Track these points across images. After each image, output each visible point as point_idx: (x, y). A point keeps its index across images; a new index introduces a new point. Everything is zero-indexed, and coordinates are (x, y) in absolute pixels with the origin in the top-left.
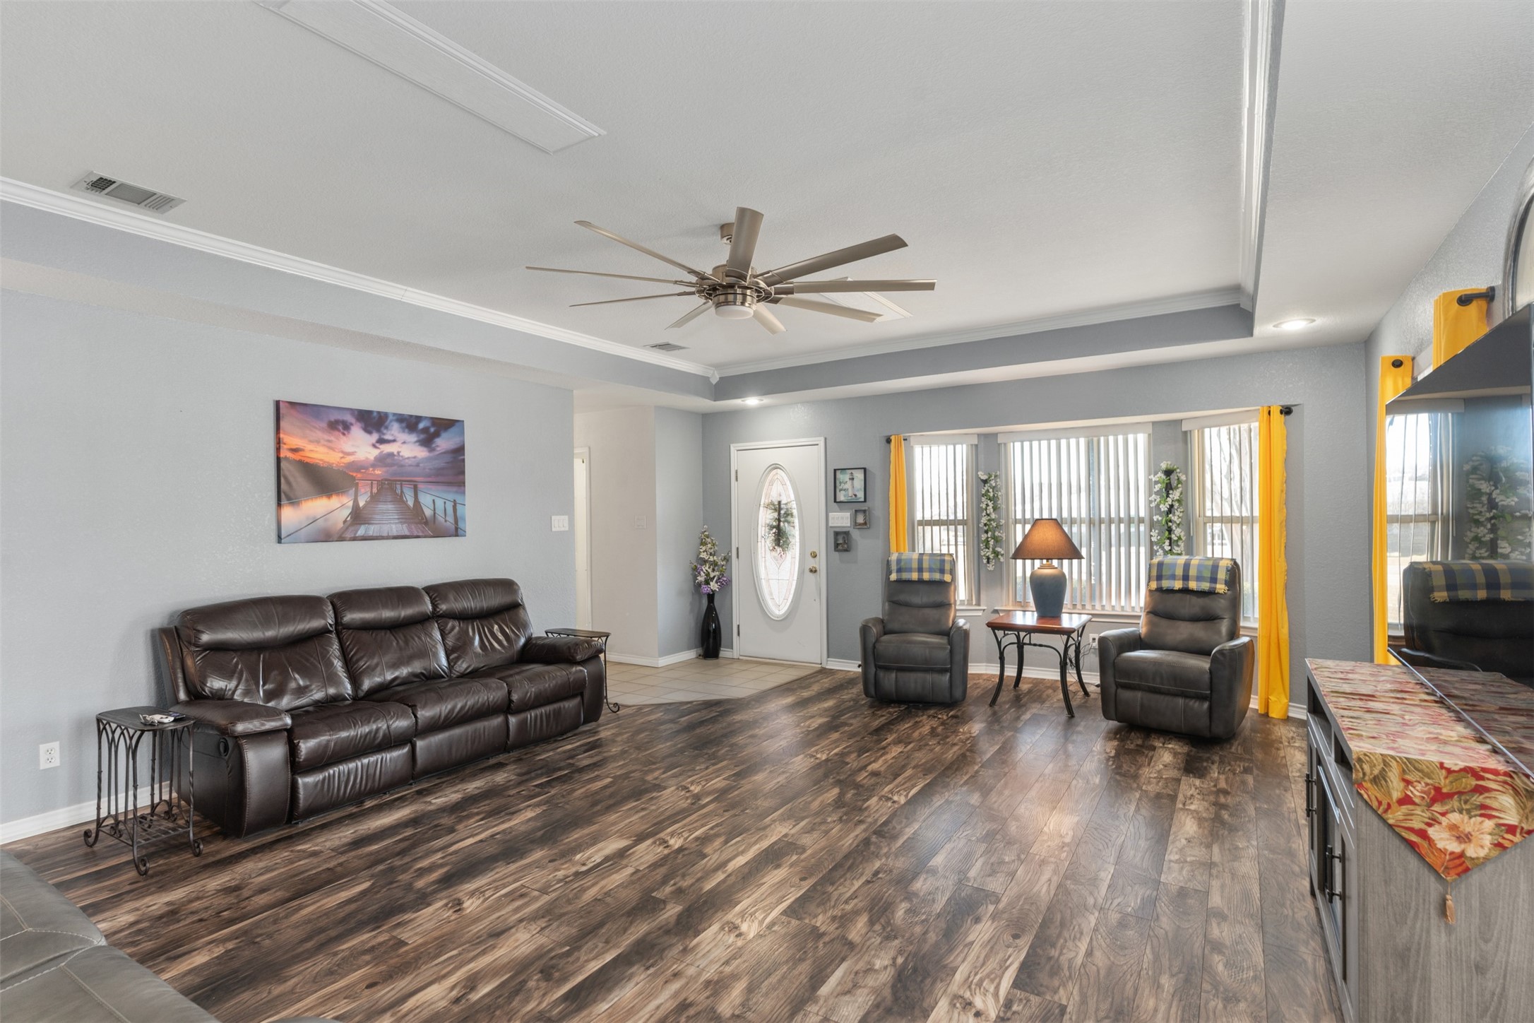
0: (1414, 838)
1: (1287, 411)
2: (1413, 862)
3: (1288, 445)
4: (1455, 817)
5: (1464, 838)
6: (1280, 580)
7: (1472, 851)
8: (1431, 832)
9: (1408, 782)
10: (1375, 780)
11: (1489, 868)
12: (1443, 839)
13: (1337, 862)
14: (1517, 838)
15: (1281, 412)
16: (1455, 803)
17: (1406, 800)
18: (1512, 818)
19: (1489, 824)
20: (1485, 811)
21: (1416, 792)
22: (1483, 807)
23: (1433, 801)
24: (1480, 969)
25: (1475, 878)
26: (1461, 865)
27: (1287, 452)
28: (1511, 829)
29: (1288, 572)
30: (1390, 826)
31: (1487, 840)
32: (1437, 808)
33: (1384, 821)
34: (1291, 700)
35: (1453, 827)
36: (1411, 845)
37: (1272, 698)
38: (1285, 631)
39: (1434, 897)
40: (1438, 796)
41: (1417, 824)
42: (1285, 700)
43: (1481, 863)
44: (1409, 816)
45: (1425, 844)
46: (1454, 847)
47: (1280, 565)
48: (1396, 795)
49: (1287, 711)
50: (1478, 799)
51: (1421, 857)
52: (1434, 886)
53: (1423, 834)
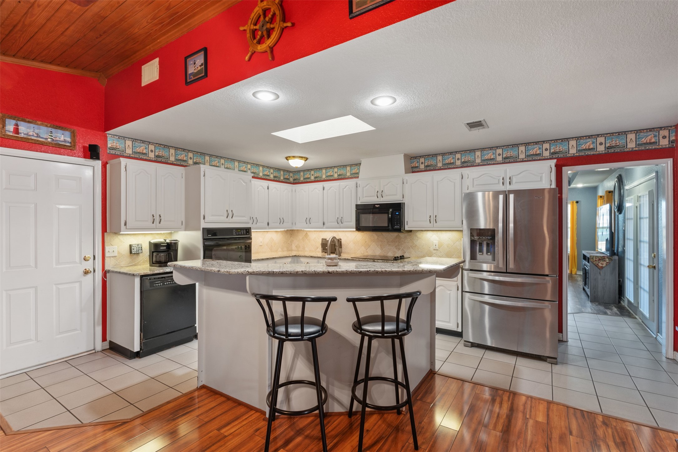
0: (597, 265)
1: (577, 202)
2: (596, 268)
3: (577, 210)
4: (601, 262)
5: (603, 264)
6: (575, 242)
7: (603, 266)
8: (599, 264)
9: (596, 258)
10: (592, 259)
11: (605, 268)
12: (600, 265)
13: (587, 279)
14: (608, 264)
15: (576, 202)
16: (602, 260)
17: (596, 261)
18: (608, 261)
19: (605, 262)
20: (605, 261)
21: (597, 259)
22: (605, 260)
23: (599, 260)
24: (604, 280)
25: (604, 269)
26: (602, 267)
27: (577, 212)
28: (608, 263)
29: (577, 240)
30: (594, 264)
31: (605, 264)
32: (599, 261)
33: (593, 263)
34: (577, 270)
35: (601, 263)
36: (596, 266)
37: (573, 270)
38: (576, 254)
39: (599, 272)
40: (600, 260)
41: (597, 263)
42: (576, 270)
43: (604, 267)
44: (596, 262)
45: (598, 266)
46: (601, 265)
47: (575, 238)
48: (595, 260)
49: (576, 272)
50: (604, 260)
51: (597, 267)
52: (599, 270)
53: (598, 264)
